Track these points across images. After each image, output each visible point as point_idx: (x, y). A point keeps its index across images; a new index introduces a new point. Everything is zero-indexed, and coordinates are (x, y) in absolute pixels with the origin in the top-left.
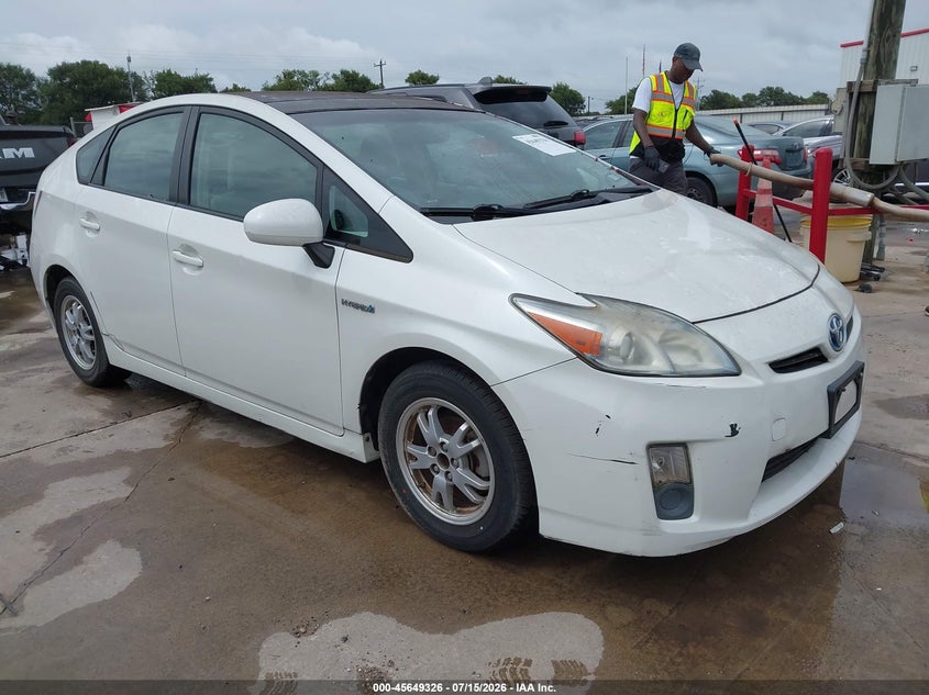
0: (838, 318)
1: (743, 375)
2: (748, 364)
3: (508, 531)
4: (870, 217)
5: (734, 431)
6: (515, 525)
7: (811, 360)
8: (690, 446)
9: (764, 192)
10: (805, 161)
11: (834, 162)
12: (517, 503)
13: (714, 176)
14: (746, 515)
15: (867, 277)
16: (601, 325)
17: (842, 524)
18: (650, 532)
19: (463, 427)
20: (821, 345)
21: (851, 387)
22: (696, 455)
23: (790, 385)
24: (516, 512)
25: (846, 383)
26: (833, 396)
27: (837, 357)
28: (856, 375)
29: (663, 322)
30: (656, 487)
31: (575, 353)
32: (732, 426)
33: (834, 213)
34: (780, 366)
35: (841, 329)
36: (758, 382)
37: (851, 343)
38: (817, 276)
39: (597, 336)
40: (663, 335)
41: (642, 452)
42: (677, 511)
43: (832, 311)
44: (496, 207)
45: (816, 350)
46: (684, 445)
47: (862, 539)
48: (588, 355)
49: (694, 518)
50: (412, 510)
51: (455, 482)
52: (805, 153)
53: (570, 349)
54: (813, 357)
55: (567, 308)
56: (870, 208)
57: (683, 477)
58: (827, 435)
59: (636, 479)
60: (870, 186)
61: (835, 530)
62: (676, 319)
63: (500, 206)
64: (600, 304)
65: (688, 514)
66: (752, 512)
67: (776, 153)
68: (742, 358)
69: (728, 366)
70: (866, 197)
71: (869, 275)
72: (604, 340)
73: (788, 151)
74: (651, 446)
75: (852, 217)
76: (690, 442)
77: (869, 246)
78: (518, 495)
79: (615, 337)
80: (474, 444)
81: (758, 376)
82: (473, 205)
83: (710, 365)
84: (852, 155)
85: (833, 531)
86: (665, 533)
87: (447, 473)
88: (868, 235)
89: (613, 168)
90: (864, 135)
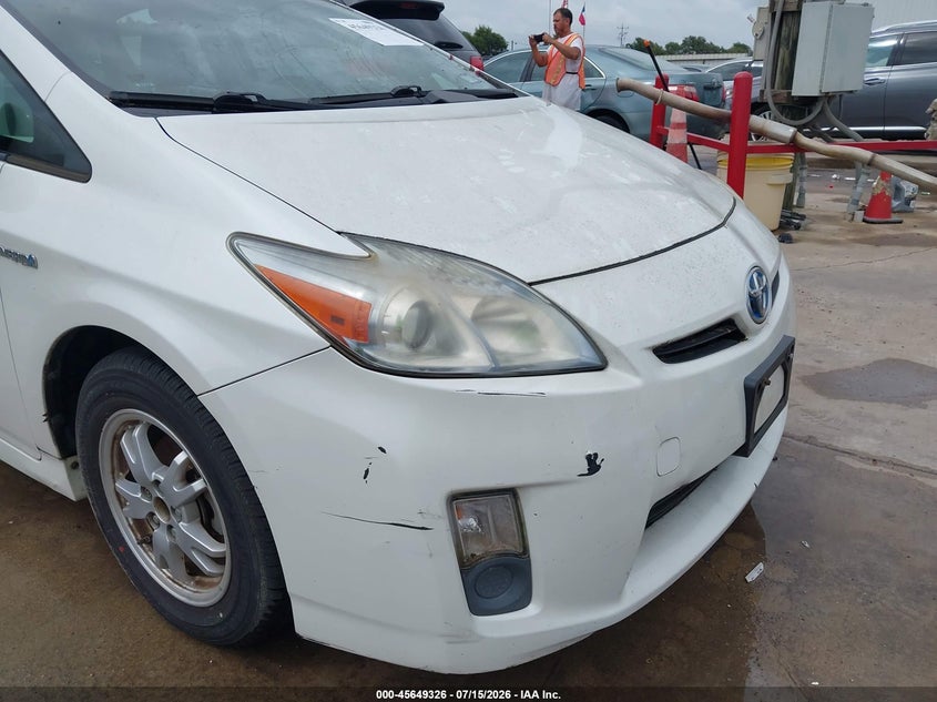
0: (760, 273)
1: (610, 370)
2: (617, 351)
3: (257, 623)
4: (791, 155)
5: (593, 465)
6: (265, 615)
7: (719, 339)
8: (521, 494)
9: (678, 126)
10: (724, 100)
11: (752, 104)
12: (263, 583)
13: (628, 115)
14: (616, 594)
15: (788, 227)
16: (368, 288)
17: (761, 566)
18: (459, 637)
19: (180, 458)
20: (736, 315)
21: (777, 377)
22: (531, 506)
23: (686, 381)
24: (263, 598)
25: (770, 372)
26: (753, 394)
27: (757, 332)
28: (783, 358)
29: (482, 283)
30: (466, 565)
31: (328, 337)
32: (589, 458)
33: (754, 150)
34: (672, 352)
35: (765, 290)
36: (634, 382)
37: (776, 310)
38: (732, 211)
39: (364, 307)
40: (482, 304)
41: (439, 507)
42: (504, 599)
43: (752, 261)
44: (254, 99)
45: (729, 322)
46: (512, 492)
47: (789, 591)
48: (351, 343)
49: (532, 610)
50: (135, 578)
51: (178, 541)
52: (724, 93)
53: (321, 332)
54: (724, 334)
55: (317, 259)
56: (793, 146)
57: (512, 546)
58: (744, 451)
59: (431, 555)
60: (792, 122)
61: (752, 576)
62: (504, 276)
63: (259, 97)
64: (376, 252)
65: (523, 601)
66: (628, 588)
67: (693, 90)
68: (609, 343)
69: (587, 355)
70: (787, 131)
71: (789, 224)
72: (375, 315)
73: (706, 88)
74: (456, 499)
75: (772, 155)
76: (520, 487)
77: (790, 190)
78: (262, 571)
79: (393, 309)
80: (198, 485)
81: (635, 371)
82: (214, 92)
83: (558, 353)
84: (773, 87)
85: (749, 578)
86: (482, 638)
87: (170, 527)
88: (789, 178)
89: (472, 70)
90: (787, 62)
